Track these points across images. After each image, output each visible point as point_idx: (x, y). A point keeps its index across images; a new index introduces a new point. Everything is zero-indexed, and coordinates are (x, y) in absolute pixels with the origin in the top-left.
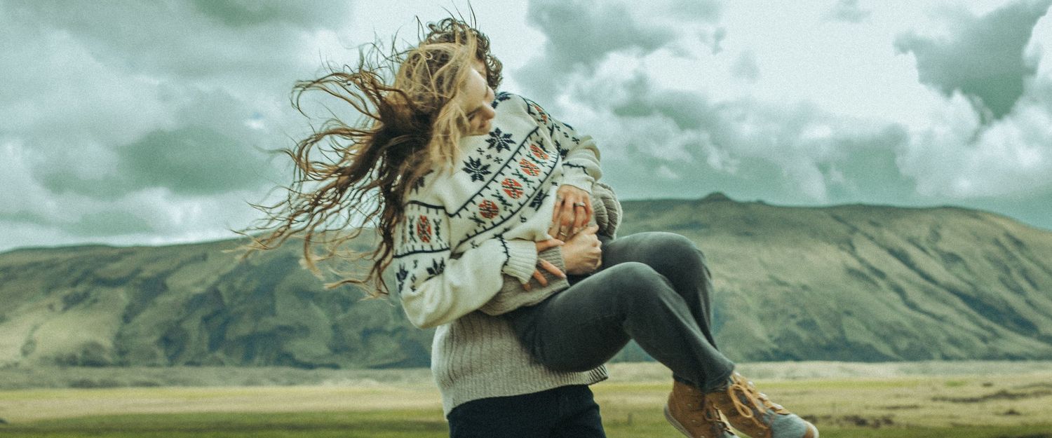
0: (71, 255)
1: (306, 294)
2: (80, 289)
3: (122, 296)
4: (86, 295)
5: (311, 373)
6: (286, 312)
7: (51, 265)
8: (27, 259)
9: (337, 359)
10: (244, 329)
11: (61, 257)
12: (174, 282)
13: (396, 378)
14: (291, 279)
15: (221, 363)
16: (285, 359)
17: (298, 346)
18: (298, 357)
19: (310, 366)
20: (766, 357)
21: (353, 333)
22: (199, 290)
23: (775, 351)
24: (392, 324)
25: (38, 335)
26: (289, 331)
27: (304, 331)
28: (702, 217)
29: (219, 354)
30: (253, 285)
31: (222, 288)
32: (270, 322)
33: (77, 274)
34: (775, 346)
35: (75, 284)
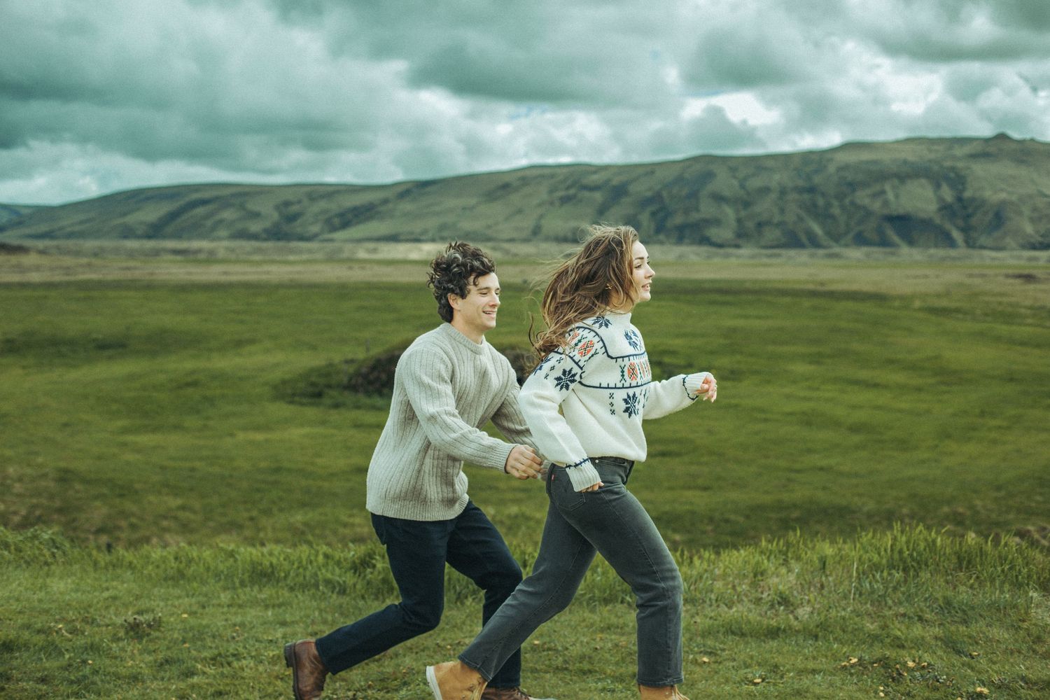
0: (565, 170)
1: (719, 198)
2: (572, 191)
3: (598, 196)
4: (574, 196)
5: (722, 251)
6: (707, 209)
7: (552, 176)
8: (539, 172)
9: (740, 242)
10: (678, 219)
11: (558, 171)
12: (633, 188)
13: (779, 255)
14: (711, 187)
15: (662, 243)
16: (705, 241)
17: (714, 233)
18: (714, 239)
19: (721, 246)
20: (1034, 247)
21: (750, 225)
22: (649, 194)
23: (1041, 243)
24: (777, 219)
25: (543, 222)
26: (708, 222)
27: (717, 222)
28: (991, 149)
29: (661, 237)
30: (685, 191)
31: (665, 194)
32: (695, 217)
33: (569, 182)
34: (1040, 239)
35: (568, 188)
